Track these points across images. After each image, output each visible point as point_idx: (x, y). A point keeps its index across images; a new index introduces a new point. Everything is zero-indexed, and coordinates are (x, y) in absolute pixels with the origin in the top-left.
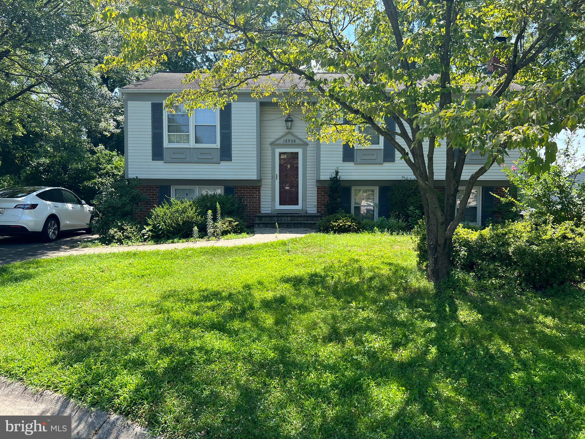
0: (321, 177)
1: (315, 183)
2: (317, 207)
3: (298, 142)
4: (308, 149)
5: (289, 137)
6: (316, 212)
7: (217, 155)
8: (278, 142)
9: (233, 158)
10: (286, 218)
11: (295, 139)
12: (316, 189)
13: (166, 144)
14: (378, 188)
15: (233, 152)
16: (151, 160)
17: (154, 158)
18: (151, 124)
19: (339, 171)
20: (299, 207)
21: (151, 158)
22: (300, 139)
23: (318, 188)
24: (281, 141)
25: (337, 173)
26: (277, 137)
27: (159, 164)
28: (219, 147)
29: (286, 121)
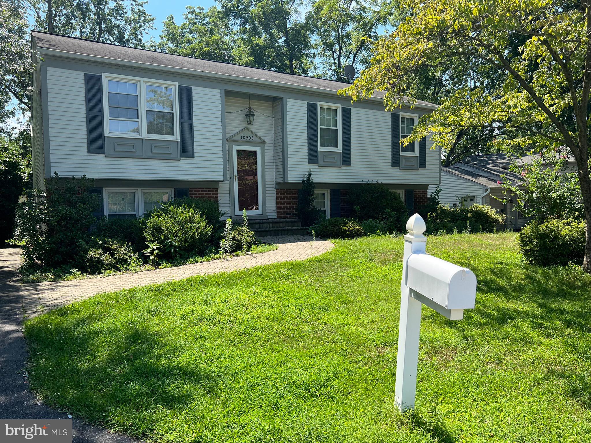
0: (289, 179)
1: (274, 186)
2: (277, 212)
3: (256, 139)
4: (266, 148)
5: (246, 133)
6: (275, 217)
7: (176, 150)
8: (236, 138)
9: (195, 155)
10: (268, 225)
11: (253, 136)
12: (275, 192)
13: (108, 132)
14: (329, 191)
15: (195, 147)
16: (86, 153)
17: (91, 150)
18: (84, 103)
19: (312, 173)
20: (259, 212)
21: (86, 149)
22: (259, 137)
23: (278, 191)
24: (238, 138)
25: (310, 174)
26: (234, 132)
27: (99, 158)
28: (178, 139)
29: (247, 115)
